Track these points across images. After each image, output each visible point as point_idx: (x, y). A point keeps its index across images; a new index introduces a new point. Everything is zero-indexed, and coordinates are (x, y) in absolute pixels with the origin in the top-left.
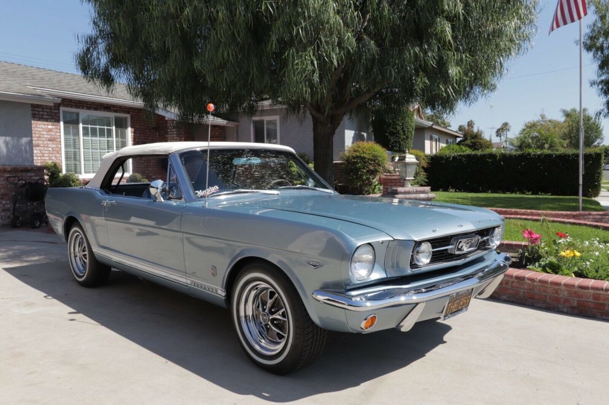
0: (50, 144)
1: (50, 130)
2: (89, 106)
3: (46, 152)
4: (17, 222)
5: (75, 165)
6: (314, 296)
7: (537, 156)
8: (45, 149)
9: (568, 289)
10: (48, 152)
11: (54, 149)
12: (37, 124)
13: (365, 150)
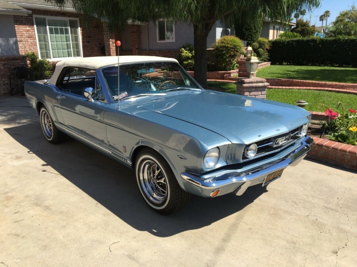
0: (29, 40)
1: (28, 31)
2: (52, 13)
3: (27, 45)
4: (13, 92)
5: (47, 53)
6: (181, 175)
7: (345, 41)
8: (26, 43)
9: (352, 155)
10: (28, 45)
11: (32, 43)
12: (19, 27)
13: (228, 42)
